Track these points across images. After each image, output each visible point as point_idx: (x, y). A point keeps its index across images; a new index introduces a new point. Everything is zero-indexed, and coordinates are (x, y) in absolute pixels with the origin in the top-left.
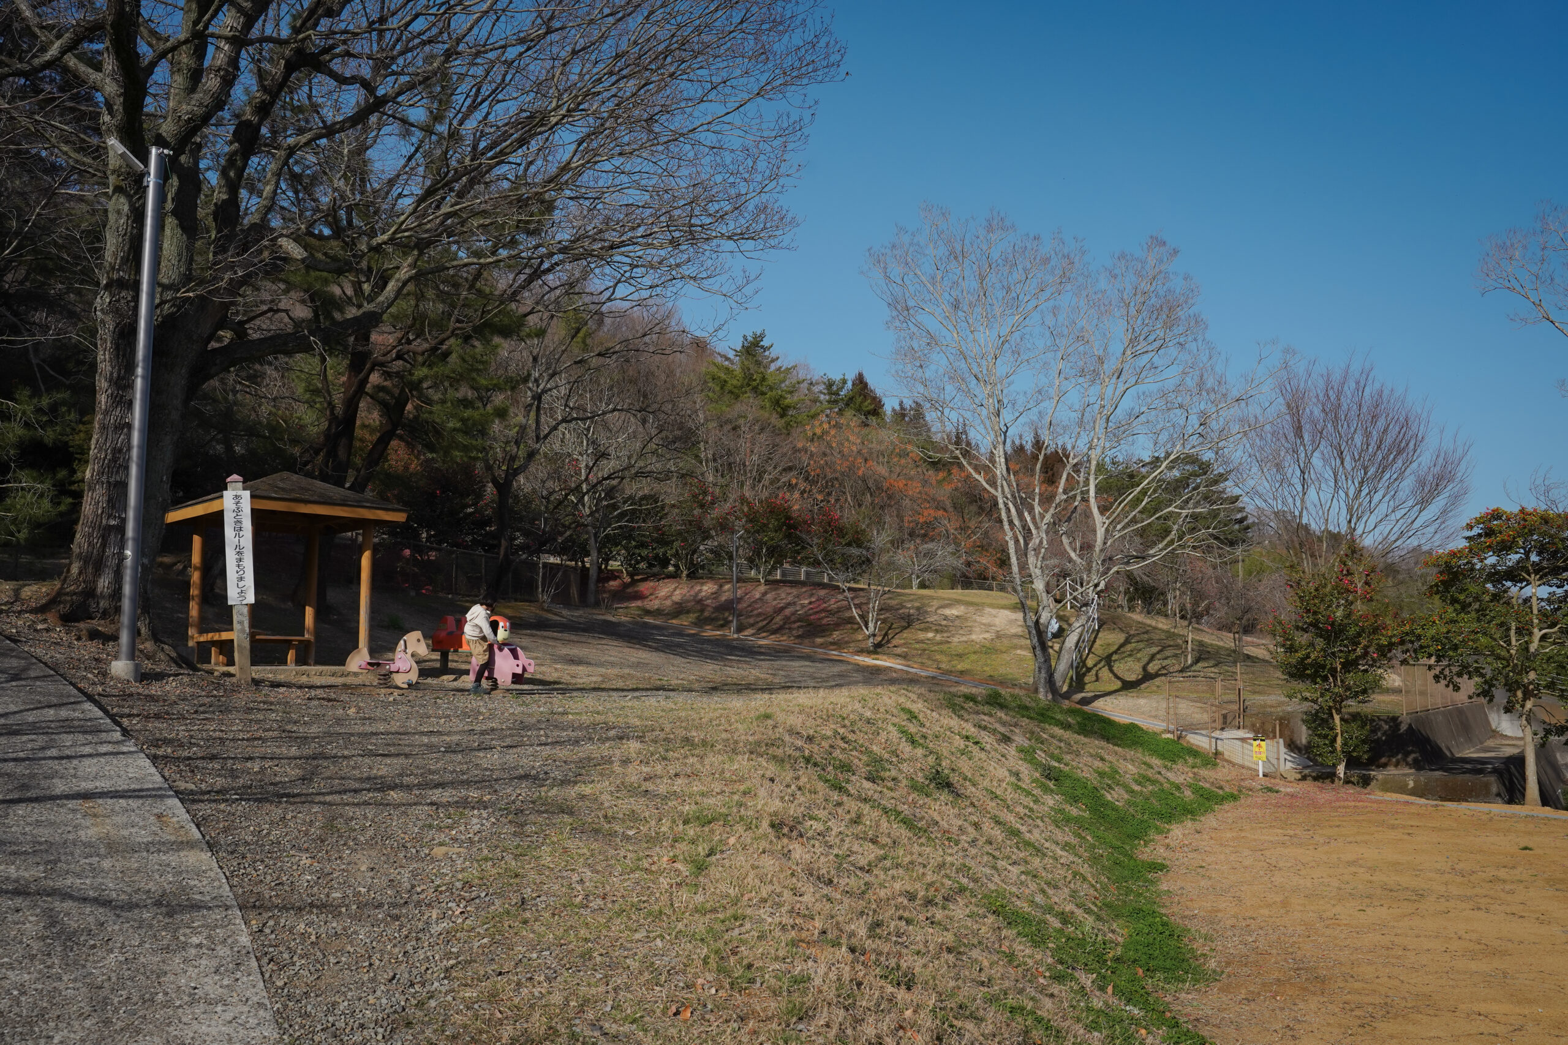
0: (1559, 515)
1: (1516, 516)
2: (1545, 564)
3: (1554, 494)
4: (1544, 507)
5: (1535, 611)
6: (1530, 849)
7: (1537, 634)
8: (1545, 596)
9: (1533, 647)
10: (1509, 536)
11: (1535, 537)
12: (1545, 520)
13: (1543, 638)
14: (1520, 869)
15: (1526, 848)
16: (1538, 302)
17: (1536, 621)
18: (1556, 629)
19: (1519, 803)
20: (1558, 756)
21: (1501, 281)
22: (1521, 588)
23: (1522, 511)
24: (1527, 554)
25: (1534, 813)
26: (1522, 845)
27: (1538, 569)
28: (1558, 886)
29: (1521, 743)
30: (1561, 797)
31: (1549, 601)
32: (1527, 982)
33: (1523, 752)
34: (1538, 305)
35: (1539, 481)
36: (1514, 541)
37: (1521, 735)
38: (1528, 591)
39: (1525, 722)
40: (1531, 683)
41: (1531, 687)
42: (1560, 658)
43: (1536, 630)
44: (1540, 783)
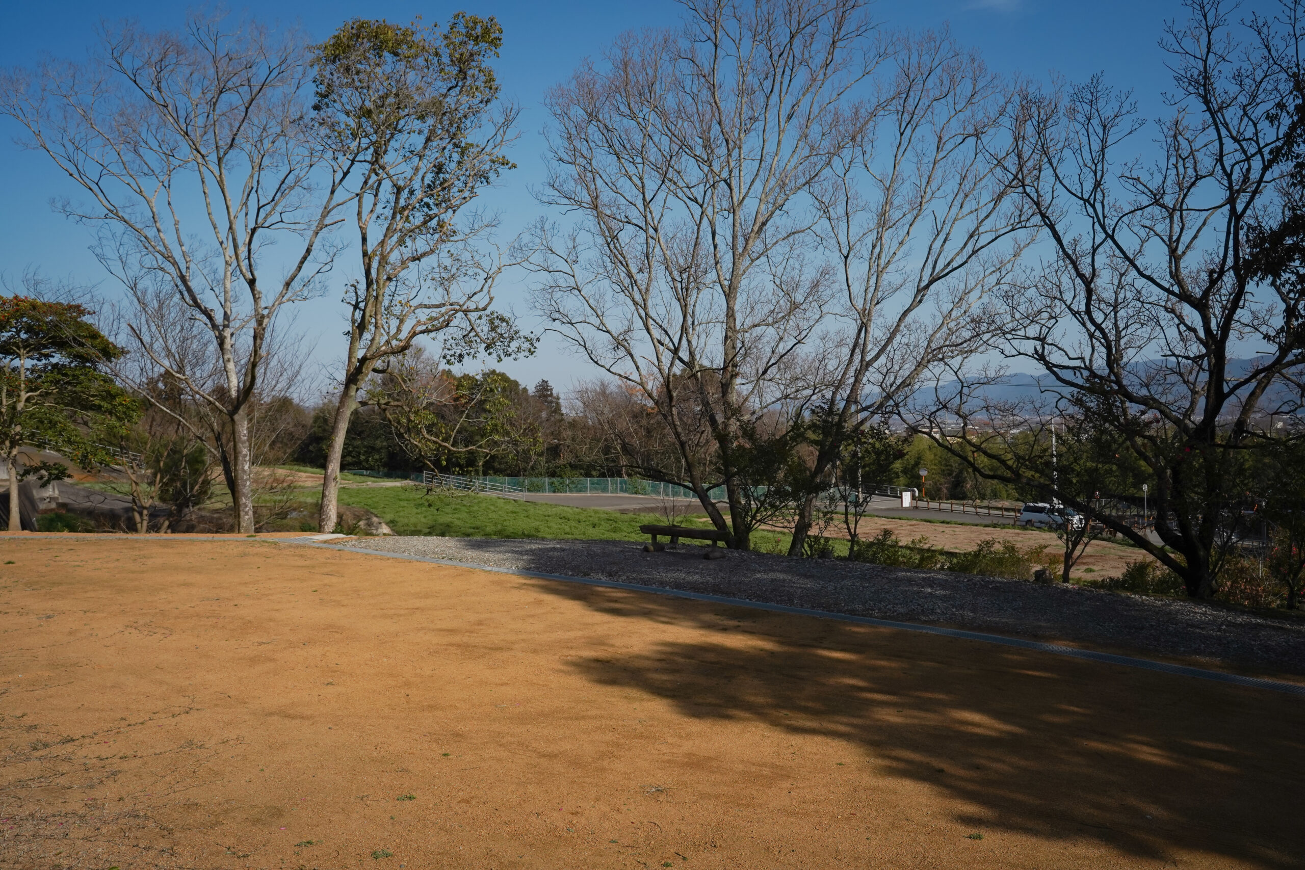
0: (44, 304)
1: (11, 301)
2: (31, 341)
3: (41, 287)
4: (33, 297)
5: (23, 378)
6: (13, 563)
7: (24, 395)
8: (30, 367)
9: (20, 406)
10: (5, 317)
11: (25, 319)
12: (34, 307)
13: (28, 400)
14: (5, 578)
15: (9, 563)
16: (37, 132)
17: (23, 386)
18: (38, 393)
19: (4, 530)
20: (35, 492)
21: (8, 108)
22: (12, 360)
23: (16, 297)
24: (18, 332)
25: (16, 536)
26: (7, 560)
27: (26, 345)
28: (34, 587)
29: (8, 483)
30: (36, 524)
31: (33, 371)
32: (11, 659)
33: (8, 490)
34: (38, 134)
35: (30, 276)
36: (8, 321)
37: (5, 477)
38: (17, 363)
39: (10, 466)
40: (17, 434)
41: (17, 437)
42: (40, 415)
43: (23, 393)
44: (21, 513)
